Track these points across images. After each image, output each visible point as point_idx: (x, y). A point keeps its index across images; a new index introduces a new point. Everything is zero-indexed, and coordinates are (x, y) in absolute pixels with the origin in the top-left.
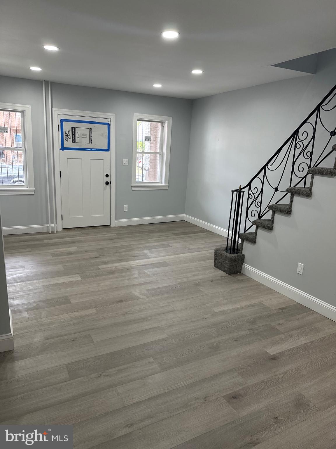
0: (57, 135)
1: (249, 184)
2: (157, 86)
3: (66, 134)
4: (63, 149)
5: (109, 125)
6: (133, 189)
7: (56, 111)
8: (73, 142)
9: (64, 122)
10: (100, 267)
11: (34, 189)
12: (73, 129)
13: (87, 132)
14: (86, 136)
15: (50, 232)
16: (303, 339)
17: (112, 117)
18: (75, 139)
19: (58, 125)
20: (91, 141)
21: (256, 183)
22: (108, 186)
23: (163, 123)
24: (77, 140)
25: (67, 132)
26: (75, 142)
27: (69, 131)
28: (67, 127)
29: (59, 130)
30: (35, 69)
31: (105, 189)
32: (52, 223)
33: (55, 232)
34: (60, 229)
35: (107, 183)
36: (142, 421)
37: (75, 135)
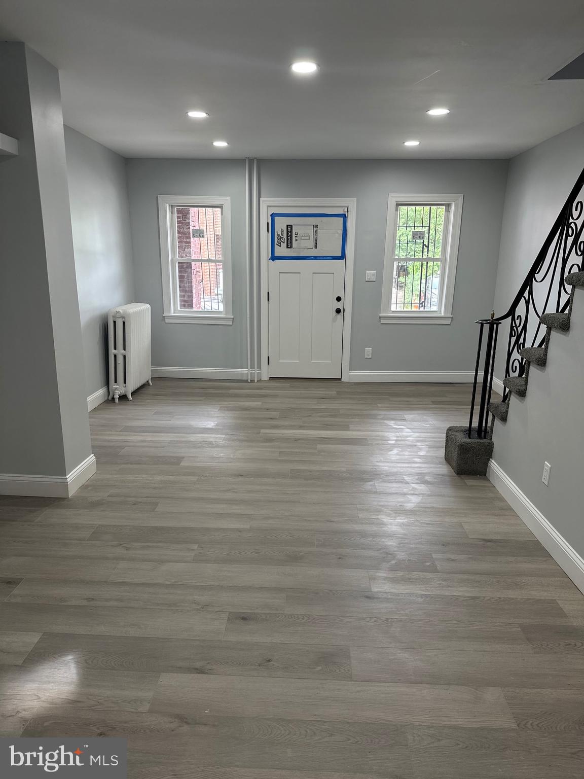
0: (265, 238)
1: (512, 312)
2: (412, 144)
3: (278, 235)
4: (274, 258)
5: (345, 217)
6: (383, 322)
7: (270, 203)
8: (287, 247)
9: (276, 218)
11: (232, 317)
12: (289, 228)
13: (310, 231)
14: (308, 238)
15: (249, 381)
17: (350, 204)
18: (291, 242)
19: (268, 223)
20: (316, 244)
22: (340, 316)
23: (448, 206)
24: (294, 244)
25: (280, 233)
26: (291, 247)
27: (282, 231)
28: (281, 224)
29: (268, 231)
30: (220, 144)
31: (334, 320)
32: (253, 367)
33: (256, 381)
34: (265, 377)
35: (338, 311)
37: (291, 236)
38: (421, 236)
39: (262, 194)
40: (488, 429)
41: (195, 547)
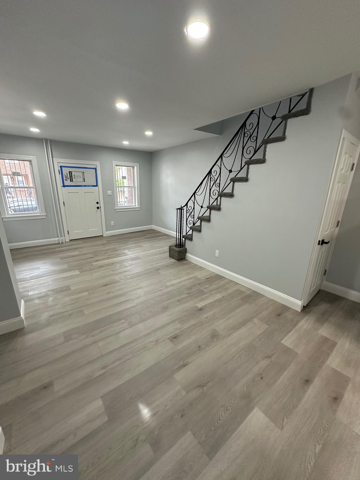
0: (59, 177)
1: (187, 204)
2: (126, 143)
3: (65, 176)
4: (64, 186)
5: (96, 169)
6: (117, 211)
7: (58, 161)
8: (71, 181)
9: (63, 168)
10: (94, 264)
11: (46, 214)
12: (70, 173)
13: (81, 174)
14: (80, 177)
15: (61, 243)
17: (97, 164)
18: (72, 179)
19: (59, 170)
20: (84, 180)
21: (190, 204)
22: (99, 210)
23: (133, 167)
24: (74, 180)
25: (66, 175)
26: (72, 181)
27: (67, 174)
28: (66, 171)
29: (59, 173)
30: (35, 130)
31: (97, 212)
32: (61, 236)
33: (64, 243)
34: (67, 240)
35: (98, 208)
36: (114, 362)
37: (72, 176)
39: (54, 156)
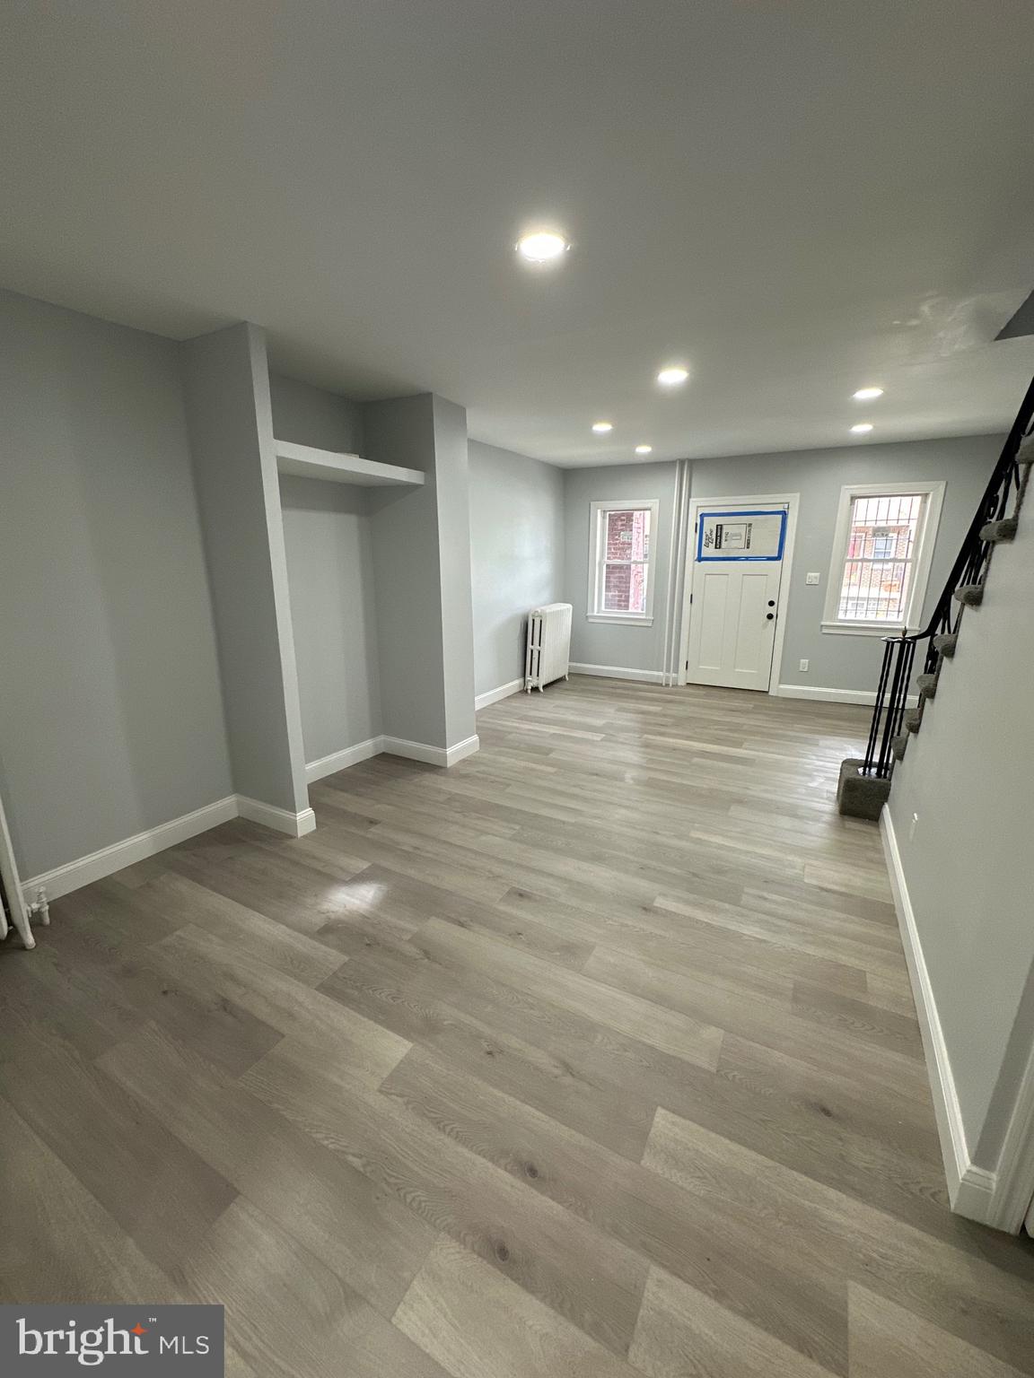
0: (693, 538)
3: (707, 535)
4: (700, 559)
5: (784, 514)
6: (825, 631)
7: (698, 504)
8: (716, 548)
9: (705, 518)
11: (653, 618)
12: (720, 527)
13: (743, 530)
14: (739, 537)
15: (664, 685)
16: (758, 929)
17: (792, 501)
18: (720, 542)
19: (696, 524)
20: (749, 544)
22: (771, 622)
24: (724, 544)
25: (708, 533)
26: (720, 548)
27: (711, 532)
28: (710, 524)
29: (696, 531)
30: (644, 450)
31: (765, 626)
32: (670, 671)
33: (670, 686)
34: (682, 682)
35: (770, 617)
37: (721, 536)
38: (885, 533)
39: (693, 494)
40: (890, 766)
41: (517, 827)
